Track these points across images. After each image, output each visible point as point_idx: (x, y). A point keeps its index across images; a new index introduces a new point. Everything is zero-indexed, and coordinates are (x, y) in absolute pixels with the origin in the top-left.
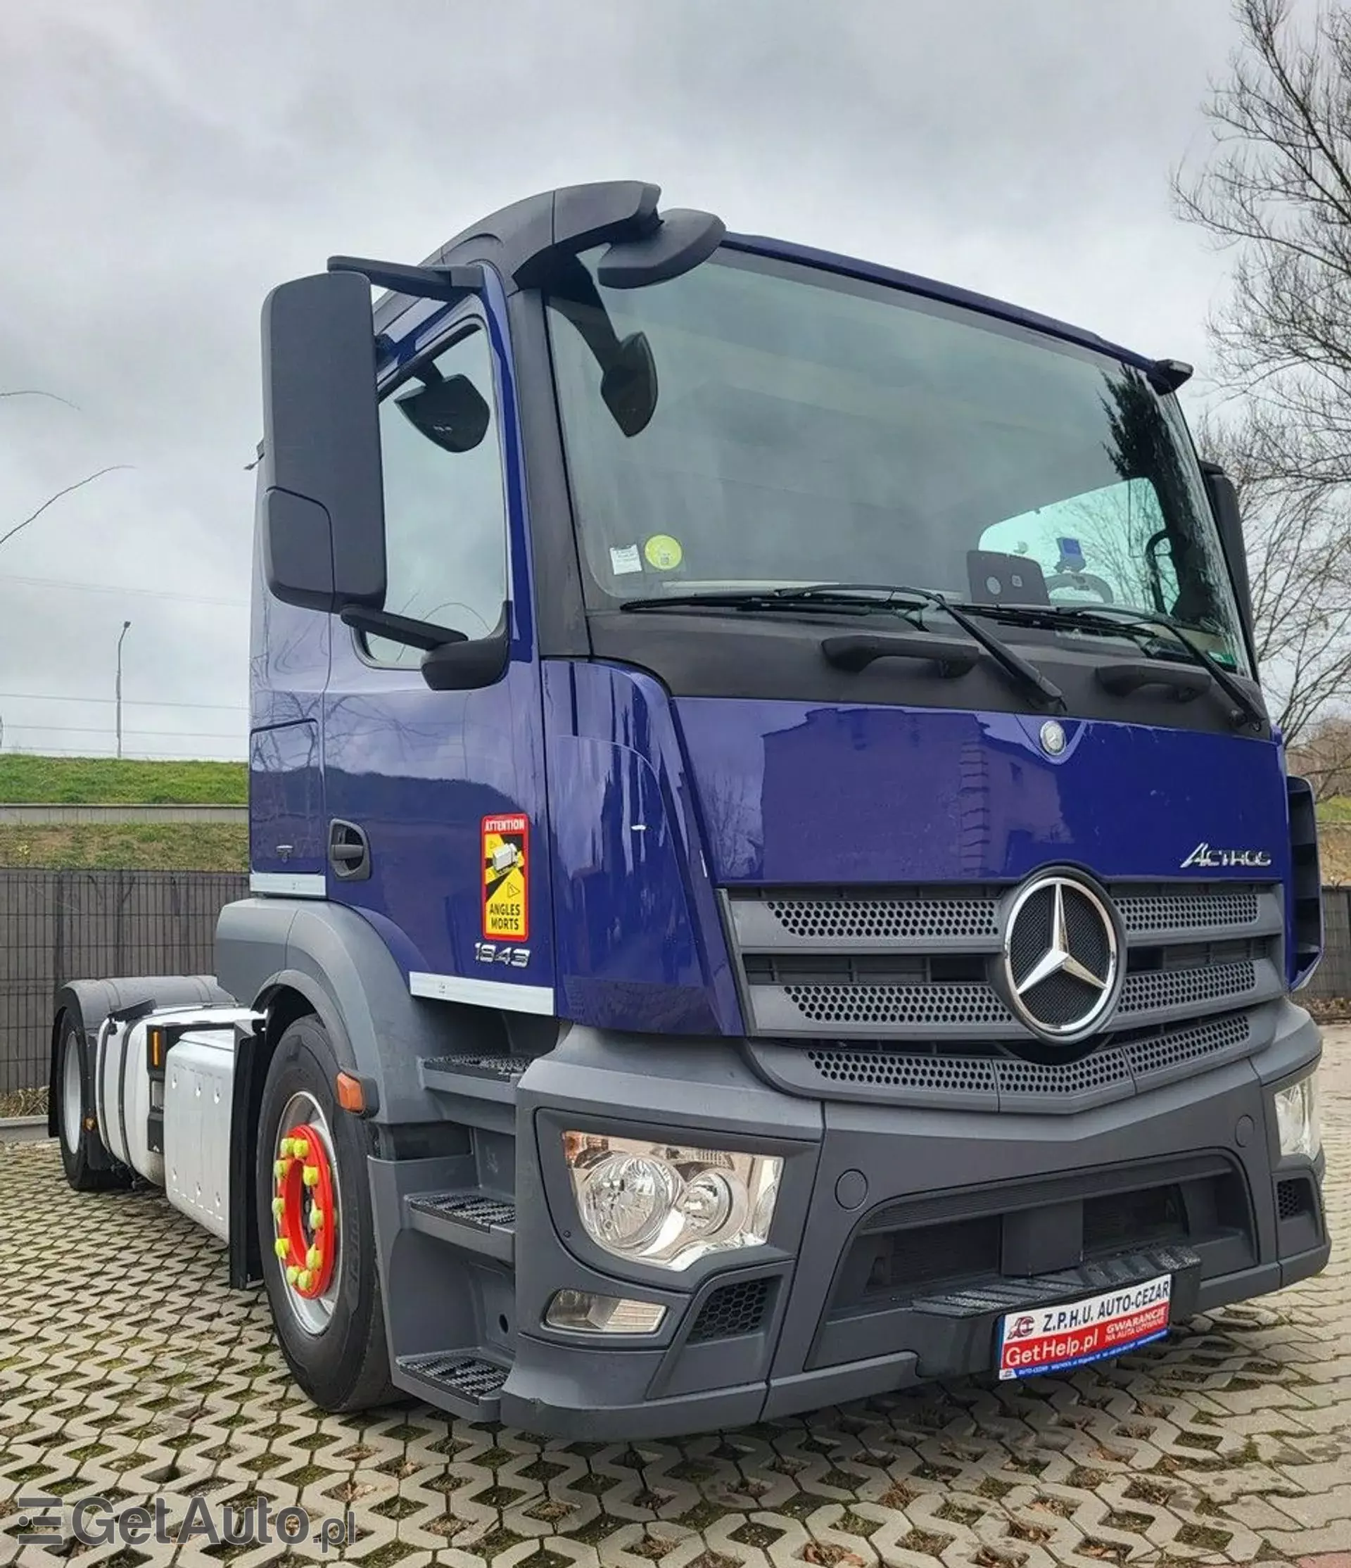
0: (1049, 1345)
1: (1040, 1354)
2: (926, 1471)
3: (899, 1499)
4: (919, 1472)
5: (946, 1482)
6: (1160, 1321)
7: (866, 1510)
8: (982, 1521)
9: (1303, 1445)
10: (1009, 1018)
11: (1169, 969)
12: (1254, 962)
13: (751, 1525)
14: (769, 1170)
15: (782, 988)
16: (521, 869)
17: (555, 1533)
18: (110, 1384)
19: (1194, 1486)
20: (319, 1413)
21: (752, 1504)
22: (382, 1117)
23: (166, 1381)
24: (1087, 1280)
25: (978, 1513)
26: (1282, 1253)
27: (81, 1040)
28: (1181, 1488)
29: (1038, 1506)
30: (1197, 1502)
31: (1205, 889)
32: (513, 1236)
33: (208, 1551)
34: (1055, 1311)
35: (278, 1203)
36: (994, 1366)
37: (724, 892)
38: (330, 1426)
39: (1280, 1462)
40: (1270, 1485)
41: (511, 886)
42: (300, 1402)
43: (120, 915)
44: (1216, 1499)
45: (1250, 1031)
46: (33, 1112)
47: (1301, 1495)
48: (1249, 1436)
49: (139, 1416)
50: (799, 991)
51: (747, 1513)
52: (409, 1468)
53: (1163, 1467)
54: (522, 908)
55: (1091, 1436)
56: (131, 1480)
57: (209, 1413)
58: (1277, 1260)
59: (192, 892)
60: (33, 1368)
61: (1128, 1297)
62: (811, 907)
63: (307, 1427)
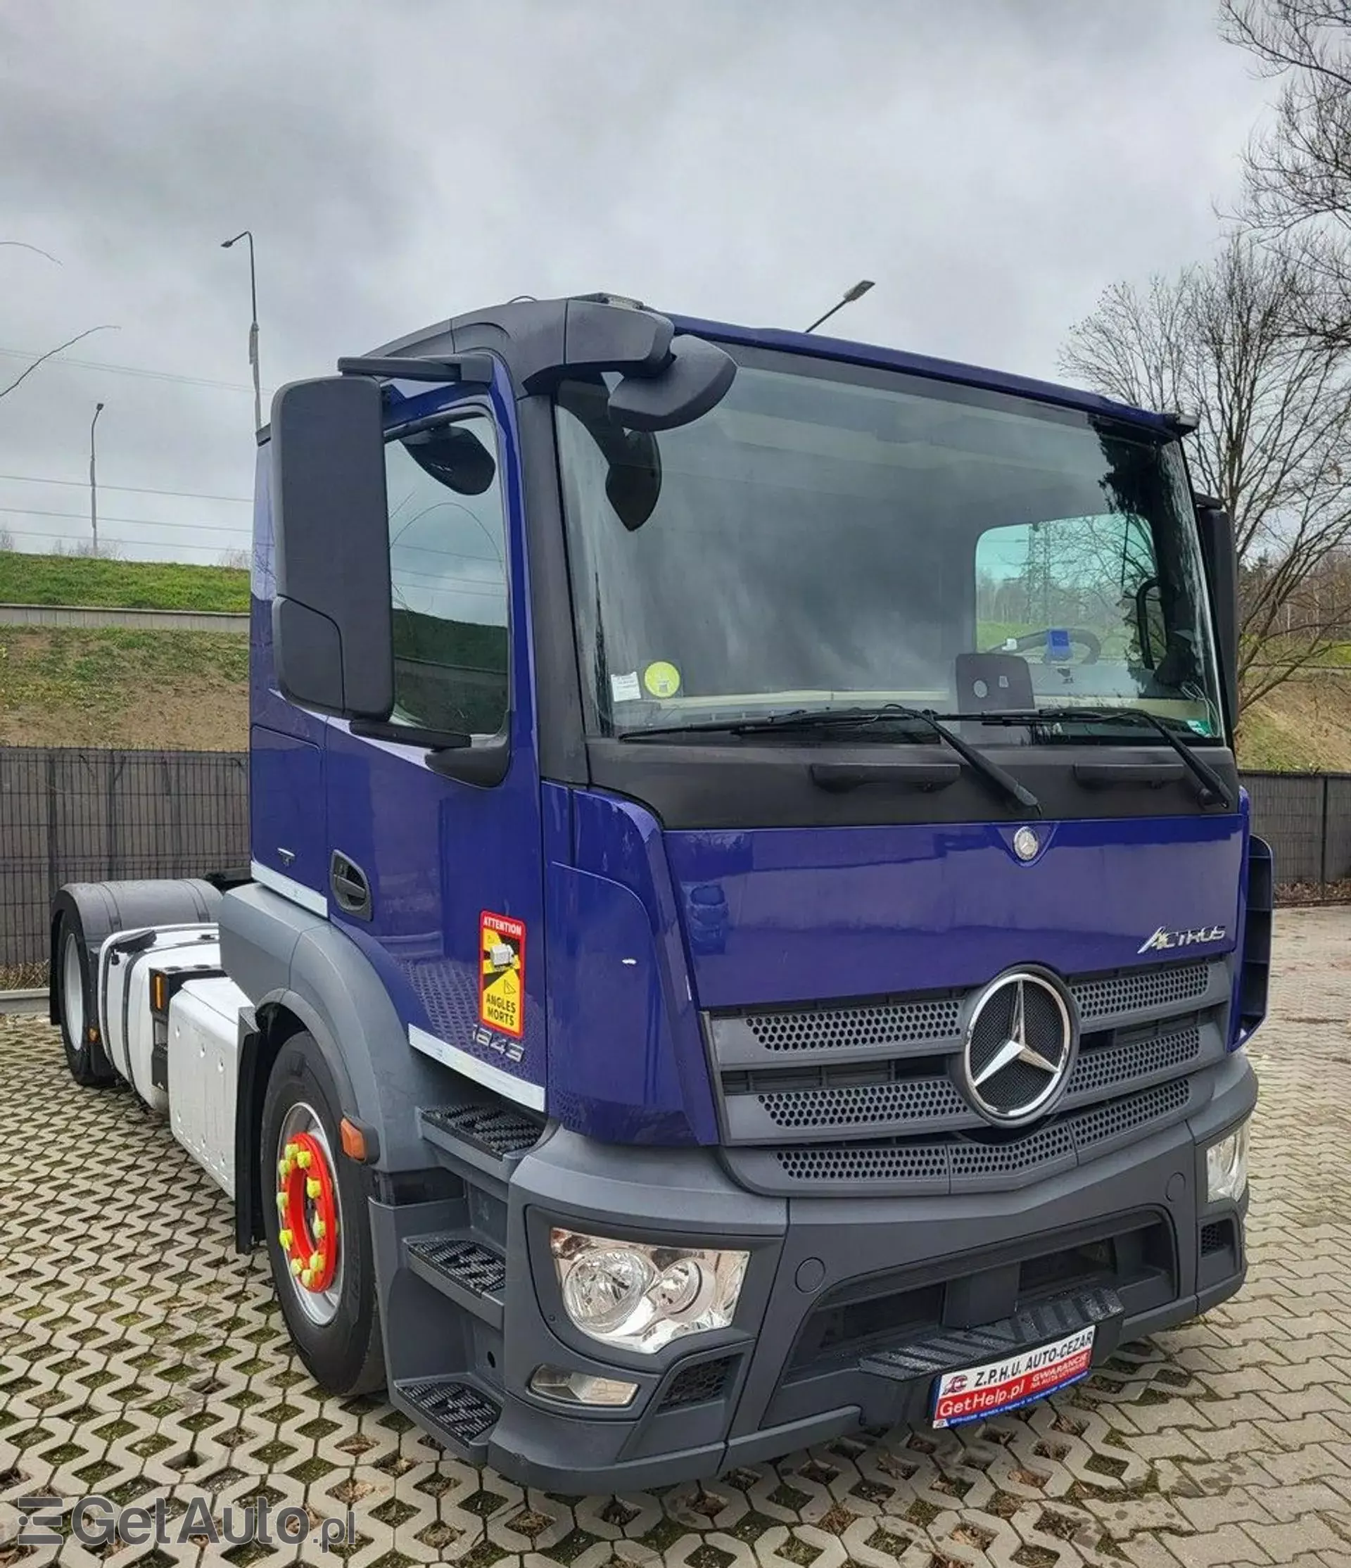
0: (980, 1396)
1: (970, 1405)
2: (865, 1490)
3: (836, 1523)
4: (856, 1491)
5: (880, 1503)
6: (1082, 1365)
7: (807, 1534)
8: (911, 1552)
9: (1199, 1473)
10: (965, 1109)
11: (1119, 1045)
12: (1200, 1029)
13: (706, 1548)
14: (735, 1264)
15: (756, 1097)
16: (517, 971)
17: (533, 1551)
18: (129, 1345)
19: (1099, 1520)
20: (319, 1393)
21: (708, 1524)
22: (383, 1165)
23: (178, 1343)
24: (1019, 1337)
25: (906, 1542)
26: (1200, 1286)
27: (82, 948)
28: (1087, 1521)
29: (959, 1535)
30: (1098, 1538)
31: (1160, 967)
32: (503, 1308)
33: (227, 1555)
34: (987, 1369)
35: (282, 1198)
36: (929, 1415)
37: (706, 1014)
38: (332, 1410)
39: (1176, 1492)
40: (1164, 1522)
41: (506, 984)
42: (304, 1377)
43: (111, 794)
44: (1115, 1536)
45: (1190, 1094)
46: (34, 984)
47: (1190, 1534)
48: (1152, 1462)
49: (159, 1389)
50: (771, 1098)
51: (703, 1533)
52: (403, 1464)
53: (1072, 1497)
54: (517, 1007)
55: (1014, 1455)
56: (155, 1468)
57: (222, 1386)
58: (1196, 1291)
59: (182, 772)
60: (56, 1321)
61: (1054, 1350)
62: (787, 1021)
63: (310, 1410)
